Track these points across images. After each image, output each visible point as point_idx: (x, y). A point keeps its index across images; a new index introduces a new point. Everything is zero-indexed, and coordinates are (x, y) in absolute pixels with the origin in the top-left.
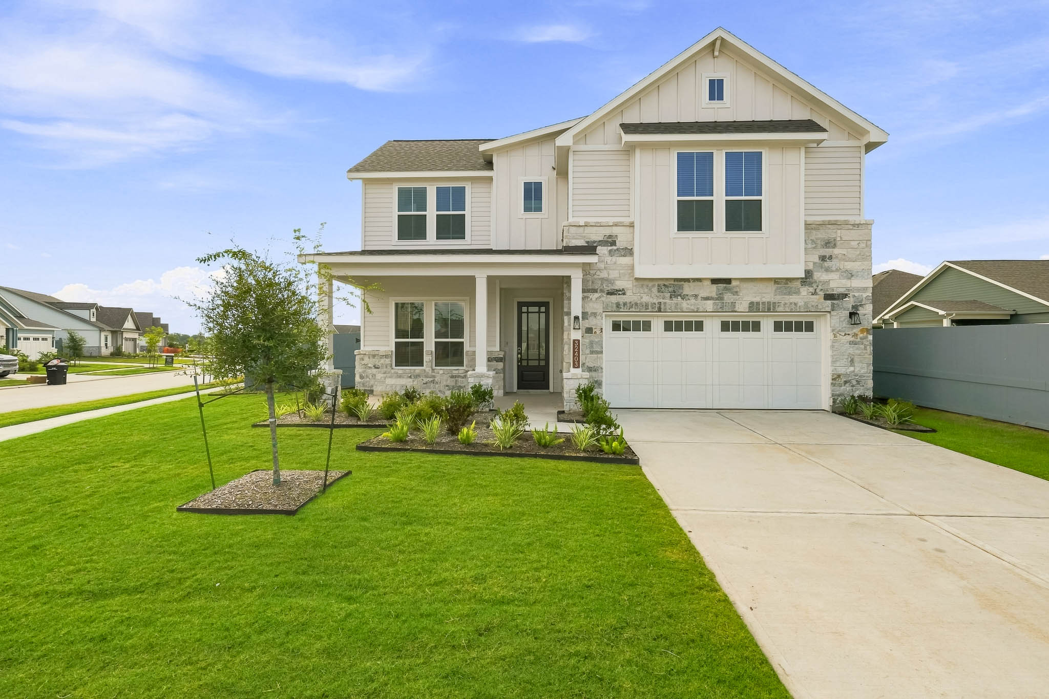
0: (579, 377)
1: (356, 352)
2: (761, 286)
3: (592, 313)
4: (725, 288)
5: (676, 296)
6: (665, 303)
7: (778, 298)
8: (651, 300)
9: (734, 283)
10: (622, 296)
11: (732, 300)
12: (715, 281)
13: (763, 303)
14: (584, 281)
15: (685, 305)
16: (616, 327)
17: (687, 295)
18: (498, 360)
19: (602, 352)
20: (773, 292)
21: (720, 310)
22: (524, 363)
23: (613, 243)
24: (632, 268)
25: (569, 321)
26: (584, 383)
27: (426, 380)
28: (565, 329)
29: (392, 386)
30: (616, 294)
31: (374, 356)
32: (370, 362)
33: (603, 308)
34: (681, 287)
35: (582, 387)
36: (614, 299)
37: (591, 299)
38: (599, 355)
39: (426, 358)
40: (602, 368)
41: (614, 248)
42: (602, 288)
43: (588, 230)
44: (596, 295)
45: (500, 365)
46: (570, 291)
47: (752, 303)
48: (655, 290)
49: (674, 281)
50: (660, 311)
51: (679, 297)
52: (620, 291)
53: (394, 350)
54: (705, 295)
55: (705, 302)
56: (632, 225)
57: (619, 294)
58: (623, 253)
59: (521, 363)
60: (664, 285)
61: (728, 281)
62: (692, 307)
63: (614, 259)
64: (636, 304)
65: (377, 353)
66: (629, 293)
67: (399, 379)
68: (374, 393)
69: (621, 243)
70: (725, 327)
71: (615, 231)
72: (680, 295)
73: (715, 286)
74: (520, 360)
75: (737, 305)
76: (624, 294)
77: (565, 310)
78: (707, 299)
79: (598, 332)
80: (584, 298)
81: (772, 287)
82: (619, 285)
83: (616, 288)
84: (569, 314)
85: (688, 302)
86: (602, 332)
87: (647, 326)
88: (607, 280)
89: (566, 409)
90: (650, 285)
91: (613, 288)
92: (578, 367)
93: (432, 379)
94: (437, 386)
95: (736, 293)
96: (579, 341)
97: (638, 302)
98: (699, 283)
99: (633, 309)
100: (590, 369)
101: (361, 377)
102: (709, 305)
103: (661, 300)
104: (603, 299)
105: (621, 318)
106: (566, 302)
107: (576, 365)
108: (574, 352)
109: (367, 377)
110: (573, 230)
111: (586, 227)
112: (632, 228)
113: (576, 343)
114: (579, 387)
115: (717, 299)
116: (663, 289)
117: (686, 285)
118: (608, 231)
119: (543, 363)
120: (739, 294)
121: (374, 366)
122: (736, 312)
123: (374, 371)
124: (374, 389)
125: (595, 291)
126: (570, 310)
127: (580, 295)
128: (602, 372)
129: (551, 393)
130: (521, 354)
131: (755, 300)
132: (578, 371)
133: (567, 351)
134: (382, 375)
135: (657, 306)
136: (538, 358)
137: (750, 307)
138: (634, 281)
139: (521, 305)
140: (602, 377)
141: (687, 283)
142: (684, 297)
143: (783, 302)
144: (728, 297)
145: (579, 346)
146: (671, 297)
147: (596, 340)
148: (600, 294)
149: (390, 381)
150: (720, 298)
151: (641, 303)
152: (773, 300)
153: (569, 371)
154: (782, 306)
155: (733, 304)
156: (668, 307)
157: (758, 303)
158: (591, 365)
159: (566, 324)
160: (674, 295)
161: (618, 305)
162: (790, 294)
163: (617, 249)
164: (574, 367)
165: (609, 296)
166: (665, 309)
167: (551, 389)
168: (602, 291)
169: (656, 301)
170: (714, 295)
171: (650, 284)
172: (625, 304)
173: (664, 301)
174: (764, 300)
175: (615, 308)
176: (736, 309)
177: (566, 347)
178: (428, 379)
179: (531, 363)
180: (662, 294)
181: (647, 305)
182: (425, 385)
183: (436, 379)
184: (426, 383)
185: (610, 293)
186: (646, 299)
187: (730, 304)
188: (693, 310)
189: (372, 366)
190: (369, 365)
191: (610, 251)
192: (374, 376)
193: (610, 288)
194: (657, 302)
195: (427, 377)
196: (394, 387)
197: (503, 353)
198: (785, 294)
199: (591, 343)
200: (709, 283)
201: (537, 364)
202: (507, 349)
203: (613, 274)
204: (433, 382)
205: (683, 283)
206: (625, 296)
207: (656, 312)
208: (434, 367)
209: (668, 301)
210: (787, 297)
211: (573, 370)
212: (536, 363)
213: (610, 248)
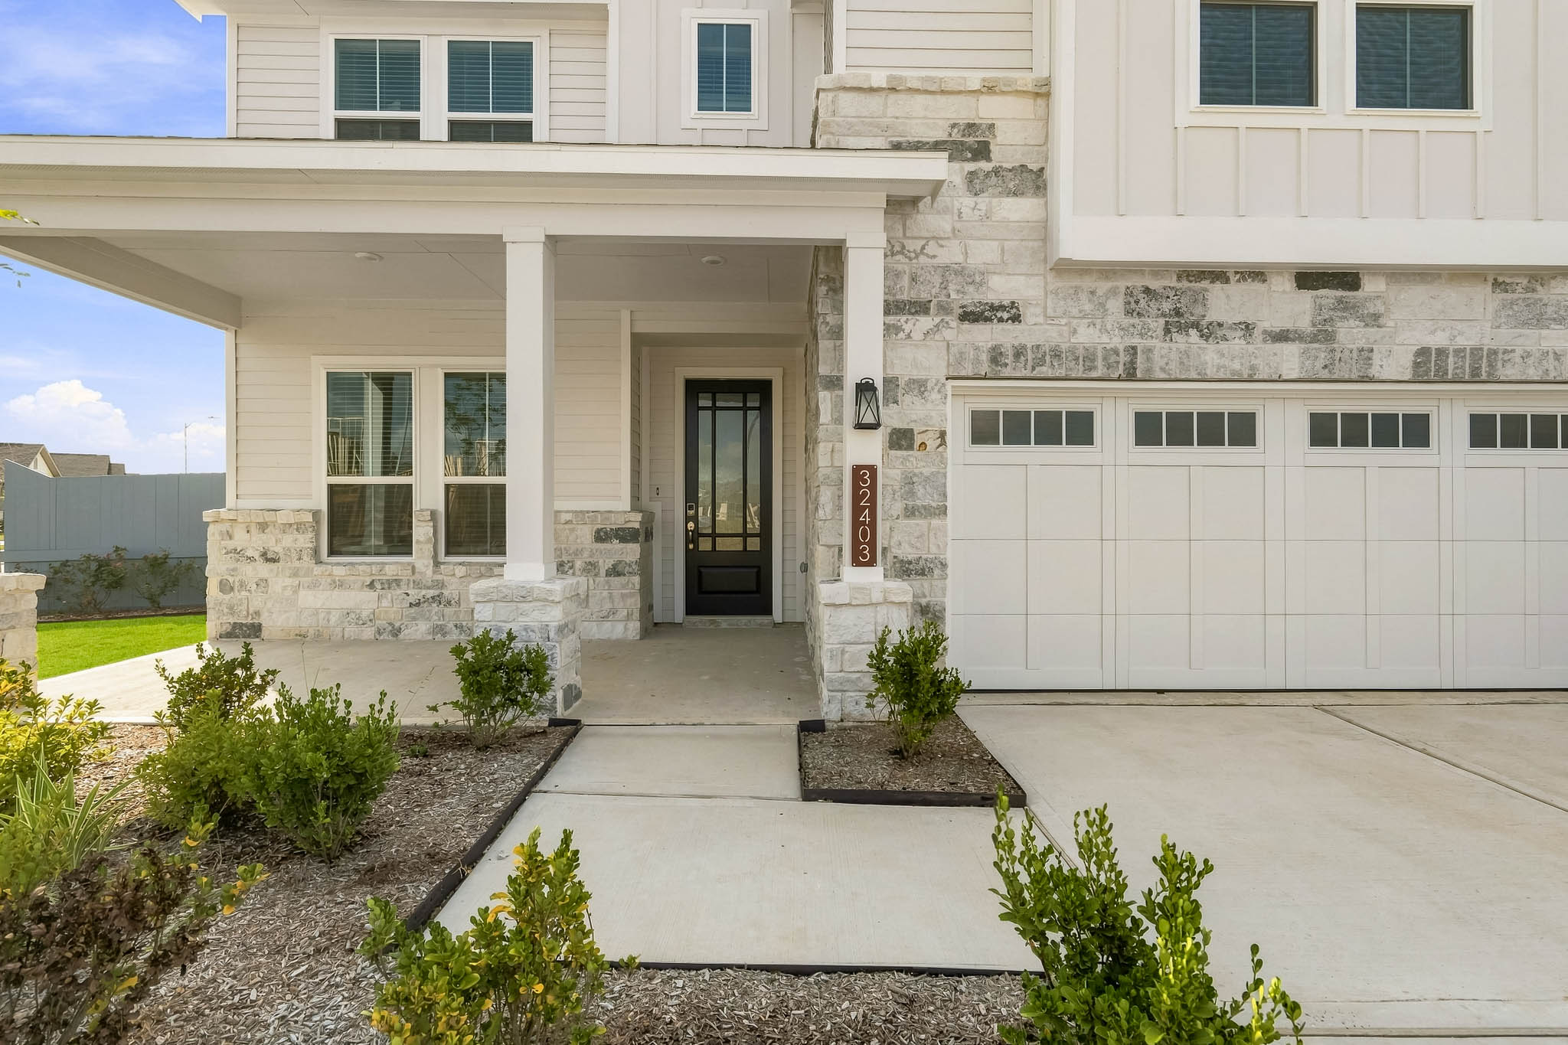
0: (877, 597)
1: (208, 515)
2: (1452, 296)
3: (912, 382)
4: (1340, 301)
5: (1183, 329)
6: (1150, 350)
7: (1504, 337)
8: (1105, 339)
9: (1370, 286)
10: (1009, 326)
11: (1362, 343)
12: (1308, 279)
13: (1459, 352)
14: (891, 275)
15: (1211, 356)
16: (984, 430)
17: (1220, 325)
18: (625, 535)
19: (943, 511)
20: (1489, 316)
21: (1325, 374)
22: (705, 545)
23: (982, 151)
24: (1044, 232)
25: (838, 405)
26: (900, 625)
27: (415, 594)
28: (821, 433)
29: (316, 612)
30: (988, 320)
31: (263, 527)
32: (253, 543)
33: (948, 365)
34: (1200, 299)
35: (894, 639)
36: (985, 335)
37: (909, 336)
38: (935, 522)
39: (421, 531)
40: (944, 565)
41: (984, 166)
42: (943, 298)
43: (898, 106)
44: (925, 322)
45: (631, 552)
46: (839, 308)
47: (1423, 352)
48: (1116, 305)
49: (1179, 278)
50: (1131, 376)
51: (1193, 332)
52: (1002, 308)
53: (323, 506)
54: (1277, 324)
55: (1278, 346)
56: (1043, 92)
57: (1001, 320)
58: (1011, 185)
59: (696, 546)
60: (1147, 290)
61: (1346, 279)
62: (1236, 366)
63: (983, 201)
64: (1056, 354)
65: (269, 517)
66: (1030, 315)
67: (336, 592)
68: (265, 634)
69: (1007, 148)
70: (1322, 431)
71: (988, 109)
72: (1196, 325)
73: (1308, 295)
74: (692, 537)
75: (1376, 356)
76: (1016, 319)
77: (823, 370)
78: (1282, 337)
79: (932, 444)
80: (890, 330)
81: (1483, 299)
82: (1000, 289)
83: (992, 298)
84: (835, 383)
85: (1223, 345)
86: (943, 443)
87: (1081, 429)
88: (960, 271)
89: (829, 712)
90: (1100, 292)
91: (977, 297)
92: (872, 563)
93: (437, 592)
94: (449, 611)
95: (1375, 319)
96: (872, 469)
97: (1064, 347)
98: (1257, 286)
99: (1045, 370)
100: (905, 569)
101: (225, 587)
102: (1290, 359)
103: (1136, 341)
104: (948, 334)
105: (1003, 399)
106: (825, 344)
107: (864, 552)
108: (857, 511)
109: (242, 585)
110: (848, 103)
111: (893, 97)
112: (1040, 101)
113: (864, 478)
114: (882, 641)
115: (1314, 339)
116: (1143, 303)
117: (1216, 290)
118: (961, 110)
119: (754, 544)
120: (1382, 321)
121: (264, 555)
122: (1372, 381)
123: (264, 569)
124: (265, 620)
125: (921, 308)
126: (841, 370)
127: (878, 318)
128: (944, 577)
129: (776, 625)
130: (695, 519)
131: (1437, 340)
132: (873, 576)
133: (829, 508)
134: (288, 581)
135: (1123, 358)
136: (740, 531)
137: (1416, 365)
138: (1050, 277)
139: (694, 388)
140: (944, 590)
141: (1218, 285)
142: (1209, 332)
143: (1519, 351)
144: (1350, 334)
145: (873, 487)
146: (1167, 331)
147: (926, 471)
148: (937, 320)
149: (308, 599)
150: (1323, 335)
151: (1072, 350)
152: (1488, 344)
153: (836, 578)
154: (1518, 360)
155: (1366, 354)
156: (1158, 362)
157: (1441, 352)
158: (907, 552)
159: (825, 417)
160: (1177, 323)
161: (996, 356)
162: (1540, 321)
163: (996, 171)
164: (856, 562)
165: (966, 326)
166: (1149, 370)
167: (777, 615)
168: (944, 309)
169: (1117, 342)
170: (1305, 324)
171: (1103, 287)
172: (1019, 353)
173: (1150, 343)
174: (1461, 342)
175: (985, 368)
176: (1375, 372)
177: (826, 496)
178: (424, 592)
179: (723, 545)
180: (1136, 321)
181: (1089, 358)
182: (413, 610)
183: (446, 592)
184: (418, 604)
185: (969, 316)
186: (1086, 336)
187: (1355, 355)
188: (1233, 372)
189: (257, 555)
190: (249, 553)
191: (972, 176)
192: (262, 583)
193: (972, 297)
194: (1121, 348)
195: (417, 585)
196: (322, 616)
197: (639, 517)
198: (1525, 324)
199: (909, 482)
200: (1287, 284)
201: (740, 548)
202: (657, 508)
203: (982, 254)
204: (437, 599)
205: (1205, 284)
206: (1017, 326)
207: (1119, 379)
208: (442, 557)
209: (1156, 343)
210: (1532, 333)
211: (853, 575)
212: (735, 544)
213: (971, 166)
